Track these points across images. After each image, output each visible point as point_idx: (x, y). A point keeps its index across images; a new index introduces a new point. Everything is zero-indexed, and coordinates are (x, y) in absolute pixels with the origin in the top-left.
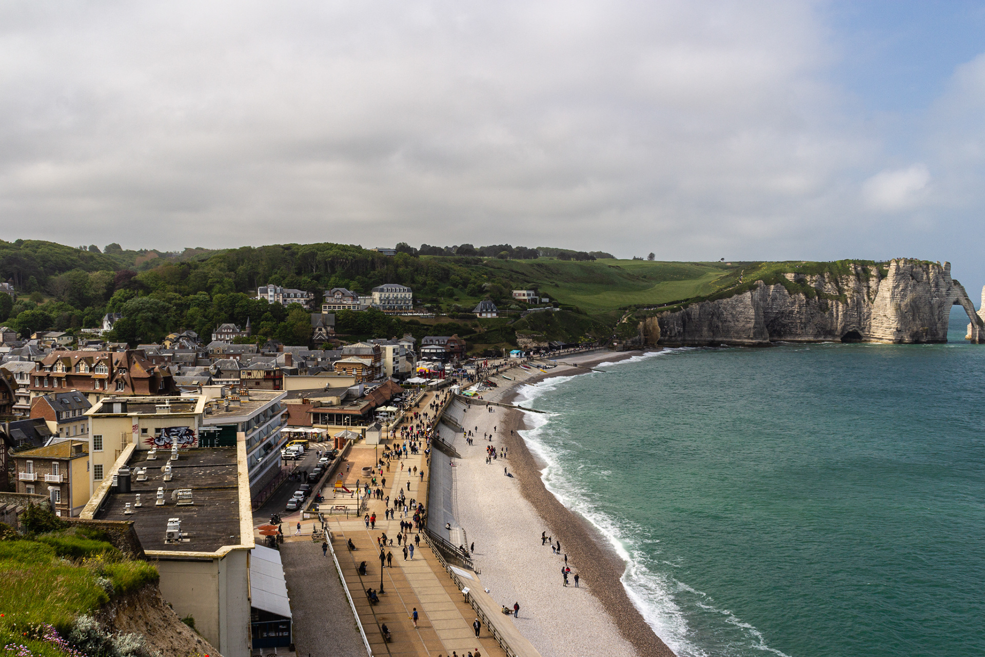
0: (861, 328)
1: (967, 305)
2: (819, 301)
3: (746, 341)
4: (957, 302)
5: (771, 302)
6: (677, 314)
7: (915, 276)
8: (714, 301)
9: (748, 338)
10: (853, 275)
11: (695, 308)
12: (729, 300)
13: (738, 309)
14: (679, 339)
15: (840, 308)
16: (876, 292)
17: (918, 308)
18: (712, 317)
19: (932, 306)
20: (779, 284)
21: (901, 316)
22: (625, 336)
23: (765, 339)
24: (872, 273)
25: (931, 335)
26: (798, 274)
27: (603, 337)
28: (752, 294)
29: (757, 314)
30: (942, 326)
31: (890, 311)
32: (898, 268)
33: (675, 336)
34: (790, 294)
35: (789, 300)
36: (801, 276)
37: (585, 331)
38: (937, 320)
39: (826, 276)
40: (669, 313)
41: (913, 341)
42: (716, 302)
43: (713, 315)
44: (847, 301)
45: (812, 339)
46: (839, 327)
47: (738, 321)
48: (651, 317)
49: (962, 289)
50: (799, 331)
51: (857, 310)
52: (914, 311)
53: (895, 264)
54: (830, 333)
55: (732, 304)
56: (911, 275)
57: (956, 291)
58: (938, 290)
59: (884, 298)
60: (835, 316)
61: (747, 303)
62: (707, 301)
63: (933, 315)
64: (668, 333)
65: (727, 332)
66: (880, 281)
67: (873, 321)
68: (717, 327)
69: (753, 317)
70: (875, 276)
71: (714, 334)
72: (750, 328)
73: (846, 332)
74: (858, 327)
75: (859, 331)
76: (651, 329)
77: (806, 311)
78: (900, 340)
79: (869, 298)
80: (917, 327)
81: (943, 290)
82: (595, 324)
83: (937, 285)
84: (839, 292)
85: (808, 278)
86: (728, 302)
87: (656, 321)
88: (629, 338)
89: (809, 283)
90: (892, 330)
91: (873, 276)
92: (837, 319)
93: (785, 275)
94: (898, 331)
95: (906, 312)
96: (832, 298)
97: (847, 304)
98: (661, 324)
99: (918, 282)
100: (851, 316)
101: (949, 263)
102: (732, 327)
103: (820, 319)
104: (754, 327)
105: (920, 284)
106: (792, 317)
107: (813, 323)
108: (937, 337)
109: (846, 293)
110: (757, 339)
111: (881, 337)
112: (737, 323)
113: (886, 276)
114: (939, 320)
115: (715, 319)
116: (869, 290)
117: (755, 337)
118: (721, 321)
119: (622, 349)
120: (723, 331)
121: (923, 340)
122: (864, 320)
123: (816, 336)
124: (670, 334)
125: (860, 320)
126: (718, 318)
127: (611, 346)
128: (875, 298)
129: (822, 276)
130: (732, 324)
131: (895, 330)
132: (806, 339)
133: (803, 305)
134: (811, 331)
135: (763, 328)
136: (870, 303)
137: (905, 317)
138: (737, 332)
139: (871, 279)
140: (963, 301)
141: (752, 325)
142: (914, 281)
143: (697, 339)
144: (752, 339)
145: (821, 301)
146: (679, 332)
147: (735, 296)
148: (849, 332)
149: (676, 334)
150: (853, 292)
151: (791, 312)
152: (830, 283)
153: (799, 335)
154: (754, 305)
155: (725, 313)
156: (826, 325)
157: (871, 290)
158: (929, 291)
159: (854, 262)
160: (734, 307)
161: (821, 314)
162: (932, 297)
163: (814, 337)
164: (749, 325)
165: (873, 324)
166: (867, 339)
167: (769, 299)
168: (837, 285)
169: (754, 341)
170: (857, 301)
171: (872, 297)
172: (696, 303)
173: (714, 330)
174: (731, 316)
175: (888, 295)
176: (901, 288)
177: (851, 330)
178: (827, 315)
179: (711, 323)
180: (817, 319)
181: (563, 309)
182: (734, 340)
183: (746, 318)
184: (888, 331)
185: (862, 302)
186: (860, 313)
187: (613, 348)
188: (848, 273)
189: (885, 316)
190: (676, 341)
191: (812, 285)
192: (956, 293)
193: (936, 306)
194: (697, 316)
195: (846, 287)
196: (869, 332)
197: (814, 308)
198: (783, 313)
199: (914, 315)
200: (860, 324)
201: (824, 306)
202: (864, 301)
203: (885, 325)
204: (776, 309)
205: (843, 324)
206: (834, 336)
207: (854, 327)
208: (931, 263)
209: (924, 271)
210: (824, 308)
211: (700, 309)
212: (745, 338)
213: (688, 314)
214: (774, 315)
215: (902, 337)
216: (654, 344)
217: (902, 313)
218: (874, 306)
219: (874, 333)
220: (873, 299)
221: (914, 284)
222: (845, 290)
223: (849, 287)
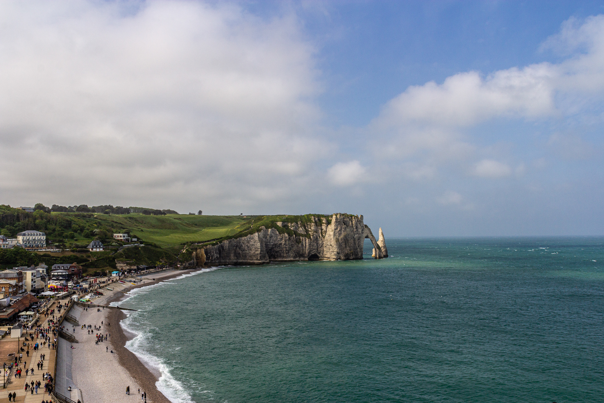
0: (318, 252)
1: (372, 238)
2: (296, 238)
3: (256, 261)
4: (367, 237)
5: (269, 238)
6: (216, 246)
7: (345, 223)
8: (237, 238)
9: (257, 260)
10: (313, 222)
11: (226, 242)
12: (245, 238)
13: (251, 243)
14: (217, 261)
15: (307, 241)
16: (326, 232)
17: (348, 241)
18: (236, 248)
19: (355, 239)
20: (273, 228)
21: (339, 245)
22: (185, 260)
23: (266, 260)
24: (323, 221)
25: (355, 255)
26: (284, 222)
27: (171, 261)
28: (258, 234)
29: (261, 246)
30: (360, 250)
31: (333, 242)
32: (337, 219)
33: (215, 260)
34: (280, 234)
35: (279, 237)
36: (286, 223)
37: (160, 258)
38: (357, 247)
39: (299, 223)
40: (211, 246)
41: (345, 258)
42: (238, 239)
43: (236, 247)
44: (311, 237)
45: (292, 259)
46: (307, 252)
47: (251, 250)
48: (200, 249)
49: (369, 229)
50: (285, 255)
51: (316, 242)
52: (345, 242)
53: (335, 216)
54: (302, 255)
55: (247, 240)
56: (344, 223)
57: (366, 231)
58: (357, 231)
59: (330, 235)
60: (304, 246)
61: (256, 239)
62: (233, 239)
63: (355, 244)
64: (211, 258)
65: (245, 256)
66: (327, 226)
67: (324, 248)
68: (239, 253)
69: (259, 247)
70: (325, 223)
71: (237, 258)
72: (258, 254)
73: (311, 255)
74: (317, 252)
75: (318, 254)
76: (200, 256)
77: (289, 243)
78: (339, 258)
79: (322, 236)
80: (347, 250)
81: (360, 230)
82: (166, 253)
83: (357, 228)
84: (306, 232)
85: (289, 225)
86: (245, 239)
87: (203, 251)
88: (187, 262)
89: (290, 227)
90: (335, 253)
91: (324, 223)
92: (306, 248)
93: (277, 223)
94: (338, 253)
95: (342, 243)
96: (302, 235)
97: (311, 239)
98: (206, 253)
99: (347, 226)
100: (313, 246)
101: (362, 216)
102: (248, 254)
103: (296, 248)
104: (260, 253)
105: (348, 227)
106: (281, 247)
107: (293, 250)
108: (358, 256)
109: (310, 233)
110: (262, 260)
111: (329, 257)
112: (250, 251)
113: (331, 223)
115: (238, 249)
116: (322, 231)
117: (261, 259)
118: (241, 250)
119: (183, 269)
120: (243, 256)
121: (351, 258)
122: (320, 248)
123: (294, 257)
124: (212, 258)
125: (318, 248)
126: (239, 249)
127: (176, 267)
128: (325, 235)
129: (297, 223)
130: (248, 252)
131: (336, 253)
132: (289, 259)
133: (287, 240)
134: (292, 255)
135: (265, 254)
136: (323, 238)
137: (341, 246)
138: (251, 256)
139: (323, 225)
140: (370, 236)
141: (259, 252)
142: (345, 226)
143: (228, 261)
144: (259, 260)
145: (297, 238)
146: (217, 257)
147: (249, 235)
148: (312, 255)
149: (215, 258)
150: (314, 232)
151: (281, 244)
152: (301, 227)
153: (286, 257)
154: (260, 241)
155: (243, 245)
156: (299, 251)
158: (353, 231)
159: (314, 215)
160: (248, 242)
161: (297, 245)
162: (355, 234)
163: (294, 258)
164: (257, 252)
165: (325, 250)
166: (322, 259)
167: (268, 237)
168: (305, 228)
169: (260, 261)
170: (316, 237)
171: (324, 235)
172: (226, 240)
173: (237, 255)
174: (246, 247)
175: (332, 233)
176: (338, 230)
177: (313, 254)
178: (300, 245)
179: (235, 252)
180: (295, 248)
181: (146, 245)
182: (249, 261)
183: (256, 248)
184: (333, 254)
185: (319, 237)
186: (318, 244)
187: (177, 268)
188: (310, 221)
189: (331, 245)
190: (215, 262)
191: (292, 229)
192: (366, 232)
193: (357, 239)
194: (227, 248)
195: (310, 230)
196: (323, 254)
197: (293, 242)
198: (276, 245)
199: (346, 244)
200: (318, 250)
201: (298, 240)
202: (320, 237)
203: (331, 250)
204: (272, 242)
205: (309, 250)
206: (304, 257)
207: (315, 252)
208: (353, 216)
209: (350, 220)
210: (298, 242)
211: (229, 243)
212: (255, 260)
213: (222, 247)
214: (271, 246)
215: (340, 256)
216: (202, 265)
217: (339, 243)
218: (325, 240)
219: (325, 255)
220: (324, 236)
221: (345, 227)
222: (309, 231)
223: (312, 229)
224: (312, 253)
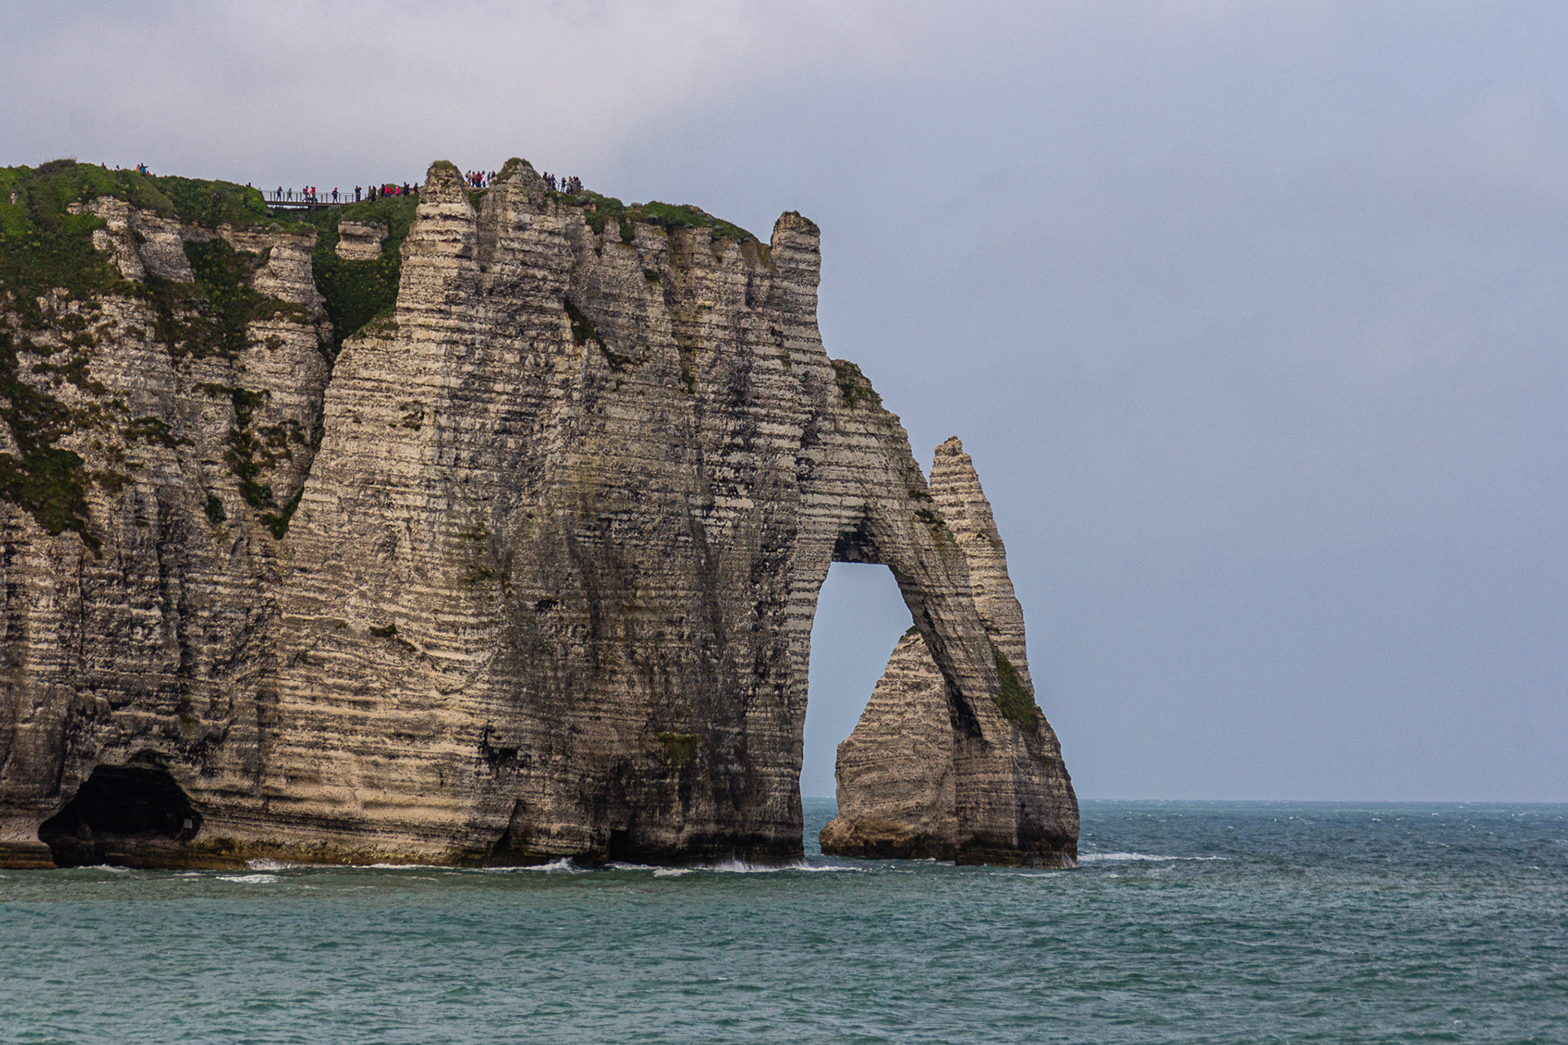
0: (193, 736)
1: (933, 560)
4: (860, 541)
7: (592, 309)
10: (123, 289)
16: (310, 433)
17: (625, 575)
19: (712, 564)
21: (511, 637)
24: (264, 283)
25: (718, 796)
32: (477, 244)
38: (744, 676)
41: (597, 838)
44: (84, 509)
46: (30, 728)
49: (895, 433)
51: (162, 587)
52: (593, 597)
56: (570, 308)
58: (746, 439)
59: (373, 489)
63: (721, 639)
66: (329, 350)
67: (285, 679)
70: (287, 310)
73: (83, 774)
74: (169, 734)
75: (181, 768)
78: (506, 833)
79: (254, 495)
81: (781, 433)
83: (739, 396)
84: (20, 431)
90: (445, 746)
91: (268, 308)
92: (15, 659)
94: (499, 756)
95: (544, 605)
97: (92, 540)
99: (616, 363)
100: (117, 634)
101: (813, 230)
105: (633, 378)
108: (754, 812)
109: (71, 441)
111: (353, 809)
113: (388, 301)
114: (761, 674)
116: (243, 420)
121: (668, 836)
122: (214, 671)
125: (186, 670)
128: (299, 488)
131: (469, 751)
136: (260, 531)
137: (540, 648)
139: (258, 331)
140: (900, 528)
142: (589, 353)
148: (102, 771)
150: (129, 436)
157: (260, 418)
158: (688, 436)
159: (132, 187)
162: (711, 491)
165: (287, 704)
166: (241, 837)
170: (164, 507)
171: (277, 481)
175: (405, 457)
176: (499, 408)
177: (117, 757)
184: (411, 767)
185: (199, 517)
186: (190, 611)
188: (81, 270)
189: (387, 633)
193: (739, 559)
195: (68, 394)
196: (255, 769)
199: (595, 629)
200: (183, 708)
202: (214, 509)
203: (388, 711)
205: (60, 706)
207: (143, 730)
208: (698, 217)
209: (651, 277)
215: (521, 807)
217: (517, 613)
218: (290, 554)
219: (293, 779)
220: (280, 495)
221: (590, 380)
222: (63, 414)
223: (99, 389)
224: (111, 744)
